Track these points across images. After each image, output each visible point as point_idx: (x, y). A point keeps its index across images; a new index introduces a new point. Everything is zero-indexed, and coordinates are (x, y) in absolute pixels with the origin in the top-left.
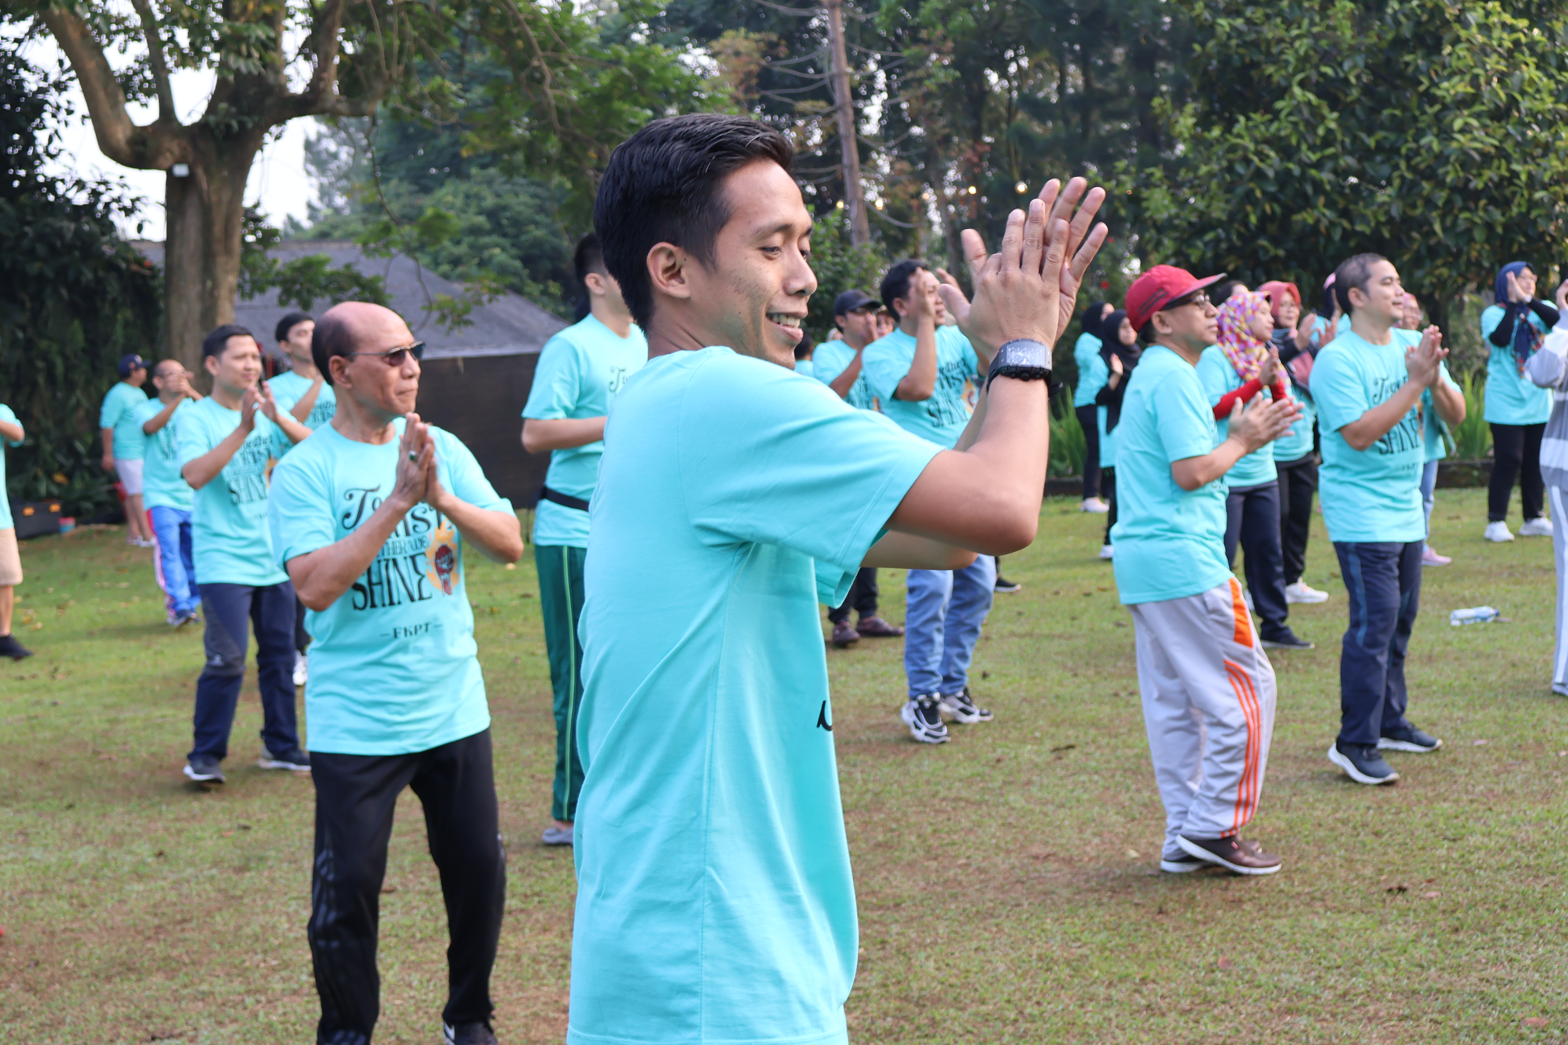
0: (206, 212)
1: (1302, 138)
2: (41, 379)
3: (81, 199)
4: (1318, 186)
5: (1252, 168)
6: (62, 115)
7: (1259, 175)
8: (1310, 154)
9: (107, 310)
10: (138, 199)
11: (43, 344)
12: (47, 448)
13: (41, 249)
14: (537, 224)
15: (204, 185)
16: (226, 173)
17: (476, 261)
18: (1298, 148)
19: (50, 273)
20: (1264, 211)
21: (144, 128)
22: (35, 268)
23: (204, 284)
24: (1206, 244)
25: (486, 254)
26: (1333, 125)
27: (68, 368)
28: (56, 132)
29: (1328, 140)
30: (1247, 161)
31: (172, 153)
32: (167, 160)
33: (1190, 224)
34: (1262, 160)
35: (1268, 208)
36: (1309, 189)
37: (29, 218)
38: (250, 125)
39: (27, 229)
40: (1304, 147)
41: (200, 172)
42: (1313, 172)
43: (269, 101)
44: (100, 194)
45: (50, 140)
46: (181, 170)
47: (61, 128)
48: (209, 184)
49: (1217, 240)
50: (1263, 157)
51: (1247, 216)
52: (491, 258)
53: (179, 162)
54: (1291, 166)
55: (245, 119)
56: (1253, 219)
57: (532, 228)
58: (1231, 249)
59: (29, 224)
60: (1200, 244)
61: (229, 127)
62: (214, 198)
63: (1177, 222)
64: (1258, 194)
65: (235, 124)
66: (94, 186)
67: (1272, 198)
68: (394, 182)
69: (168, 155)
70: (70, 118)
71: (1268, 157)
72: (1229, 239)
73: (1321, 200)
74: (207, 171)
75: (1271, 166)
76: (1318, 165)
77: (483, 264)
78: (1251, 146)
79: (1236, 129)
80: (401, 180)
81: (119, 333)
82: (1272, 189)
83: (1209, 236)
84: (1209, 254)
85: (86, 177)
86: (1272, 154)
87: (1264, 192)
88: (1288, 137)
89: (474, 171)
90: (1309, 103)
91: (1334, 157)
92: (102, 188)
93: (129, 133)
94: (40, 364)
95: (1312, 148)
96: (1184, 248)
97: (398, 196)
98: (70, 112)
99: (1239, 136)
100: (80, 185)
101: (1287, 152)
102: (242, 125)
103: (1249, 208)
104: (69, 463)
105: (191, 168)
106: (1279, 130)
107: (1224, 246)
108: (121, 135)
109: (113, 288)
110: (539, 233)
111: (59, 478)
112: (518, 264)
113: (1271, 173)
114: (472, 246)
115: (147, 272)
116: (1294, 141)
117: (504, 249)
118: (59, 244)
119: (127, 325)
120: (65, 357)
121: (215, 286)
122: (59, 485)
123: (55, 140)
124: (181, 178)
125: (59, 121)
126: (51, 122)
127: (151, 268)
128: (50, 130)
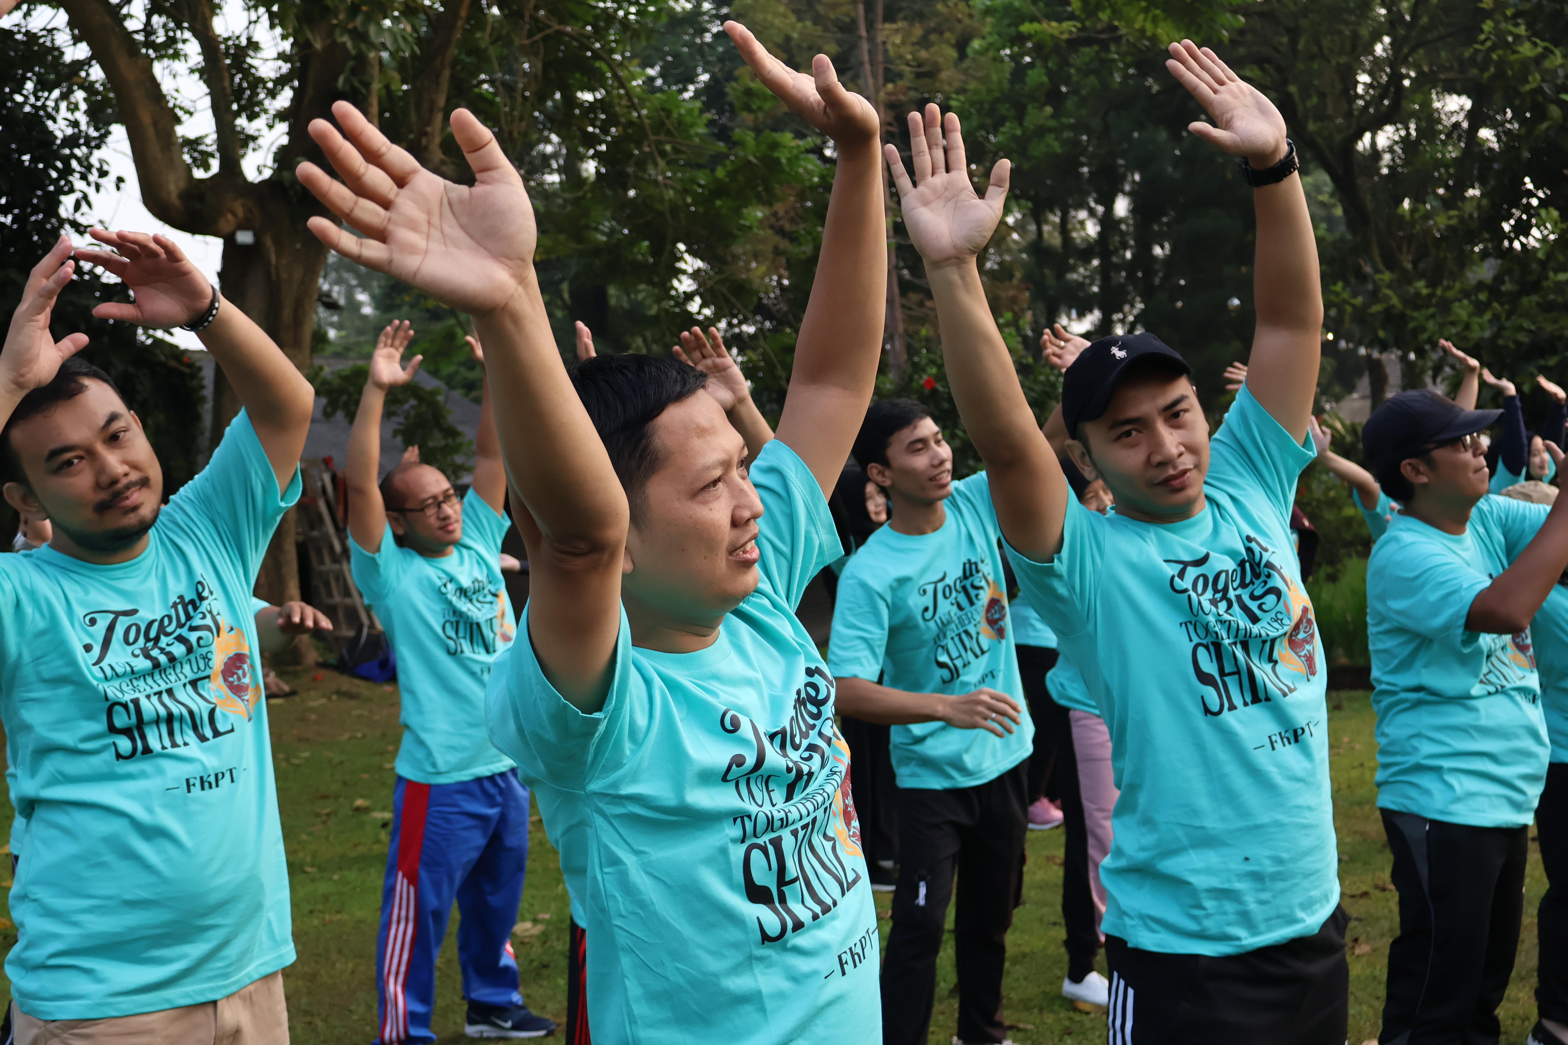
0: (273, 291)
6: (93, 177)
15: (273, 258)
16: (298, 246)
21: (205, 184)
28: (85, 197)
31: (234, 214)
32: (227, 222)
41: (268, 242)
45: (77, 206)
46: (245, 237)
47: (91, 192)
48: (279, 255)
53: (243, 227)
62: (284, 275)
69: (230, 217)
70: (102, 181)
74: (277, 242)
93: (182, 184)
98: (103, 174)
105: (256, 236)
108: (173, 187)
109: (145, 387)
115: (186, 370)
123: (84, 207)
124: (245, 247)
125: (89, 184)
126: (79, 184)
127: (191, 365)
128: (78, 195)
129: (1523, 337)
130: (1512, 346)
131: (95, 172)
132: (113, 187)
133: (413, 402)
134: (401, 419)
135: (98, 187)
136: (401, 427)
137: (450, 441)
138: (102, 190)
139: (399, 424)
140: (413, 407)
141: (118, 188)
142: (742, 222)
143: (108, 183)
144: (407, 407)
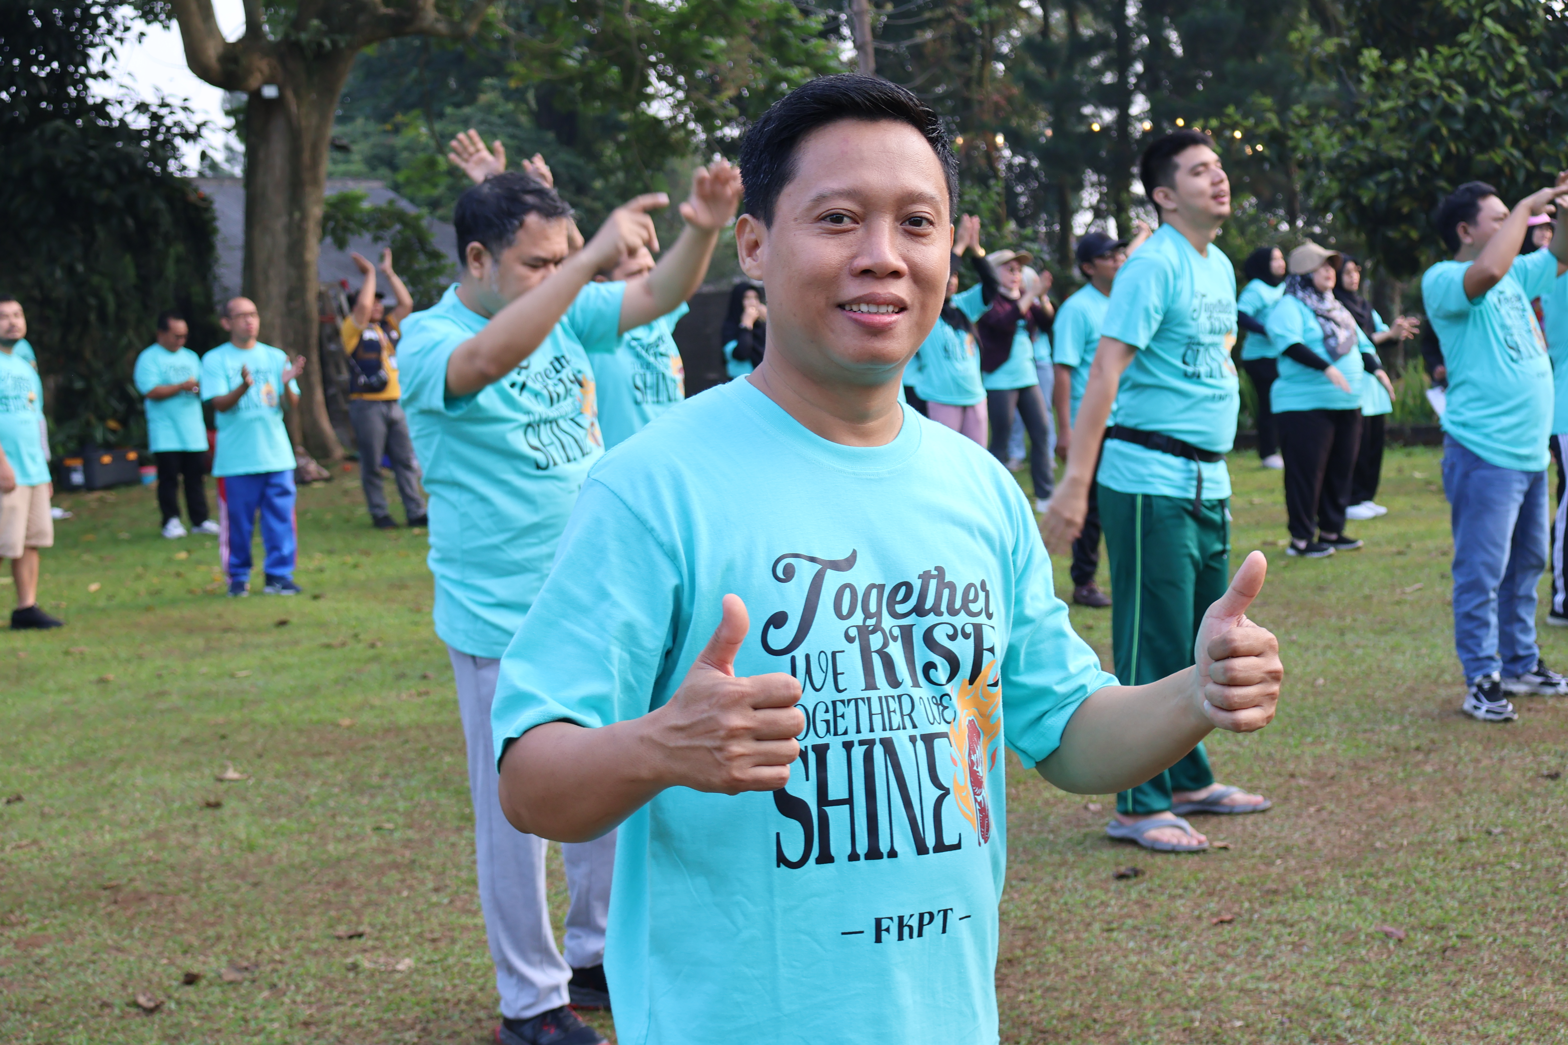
0: (295, 136)
1: (1490, 73)
2: (93, 317)
3: (141, 122)
4: (1507, 124)
5: (1439, 105)
6: (119, 32)
7: (1448, 112)
8: (1499, 90)
9: (160, 244)
10: (204, 124)
11: (96, 280)
12: (100, 391)
13: (109, 176)
15: (294, 108)
16: (314, 96)
18: (1486, 84)
19: (119, 201)
20: (1449, 151)
21: (233, 44)
22: (102, 196)
23: (291, 214)
24: (1378, 184)
26: (1522, 60)
27: (120, 306)
28: (111, 49)
29: (1516, 77)
30: (1432, 97)
31: (261, 72)
32: (255, 79)
33: (1360, 162)
34: (1450, 95)
35: (1453, 148)
36: (1497, 127)
37: (92, 142)
38: (342, 44)
39: (92, 154)
40: (1492, 83)
41: (290, 95)
42: (1504, 109)
43: (362, 19)
44: (162, 117)
45: (104, 59)
46: (270, 92)
47: (116, 45)
48: (299, 107)
49: (1393, 181)
50: (1451, 92)
51: (1430, 156)
53: (269, 82)
54: (1480, 102)
55: (337, 37)
56: (1437, 158)
58: (1409, 190)
59: (93, 147)
60: (1371, 184)
61: (320, 45)
62: (304, 123)
63: (1346, 161)
64: (1444, 131)
65: (327, 43)
66: (155, 108)
67: (1456, 136)
69: (258, 75)
71: (1457, 92)
72: (1407, 180)
73: (1508, 140)
74: (297, 94)
75: (1459, 102)
76: (1507, 103)
78: (1437, 81)
79: (1418, 63)
81: (171, 270)
82: (1458, 126)
83: (1383, 177)
84: (1383, 196)
85: (149, 98)
86: (1460, 90)
87: (1450, 130)
88: (1475, 72)
90: (1500, 36)
91: (1522, 94)
92: (163, 111)
93: (221, 49)
94: (92, 301)
95: (1501, 84)
96: (1352, 190)
98: (127, 29)
99: (1422, 70)
100: (142, 107)
101: (1474, 87)
102: (334, 43)
103: (1433, 147)
104: (121, 407)
105: (281, 90)
106: (1463, 64)
107: (1400, 187)
108: (212, 52)
109: (166, 221)
111: (112, 424)
113: (1460, 110)
115: (199, 204)
116: (1481, 76)
118: (125, 170)
119: (179, 260)
120: (117, 294)
121: (304, 218)
122: (114, 432)
123: (110, 59)
124: (270, 100)
128: (105, 48)
129: (1364, 157)
130: (1355, 164)
133: (398, 227)
135: (121, 40)
137: (434, 263)
138: (126, 43)
140: (399, 232)
142: (707, 48)
143: (131, 36)
144: (392, 231)
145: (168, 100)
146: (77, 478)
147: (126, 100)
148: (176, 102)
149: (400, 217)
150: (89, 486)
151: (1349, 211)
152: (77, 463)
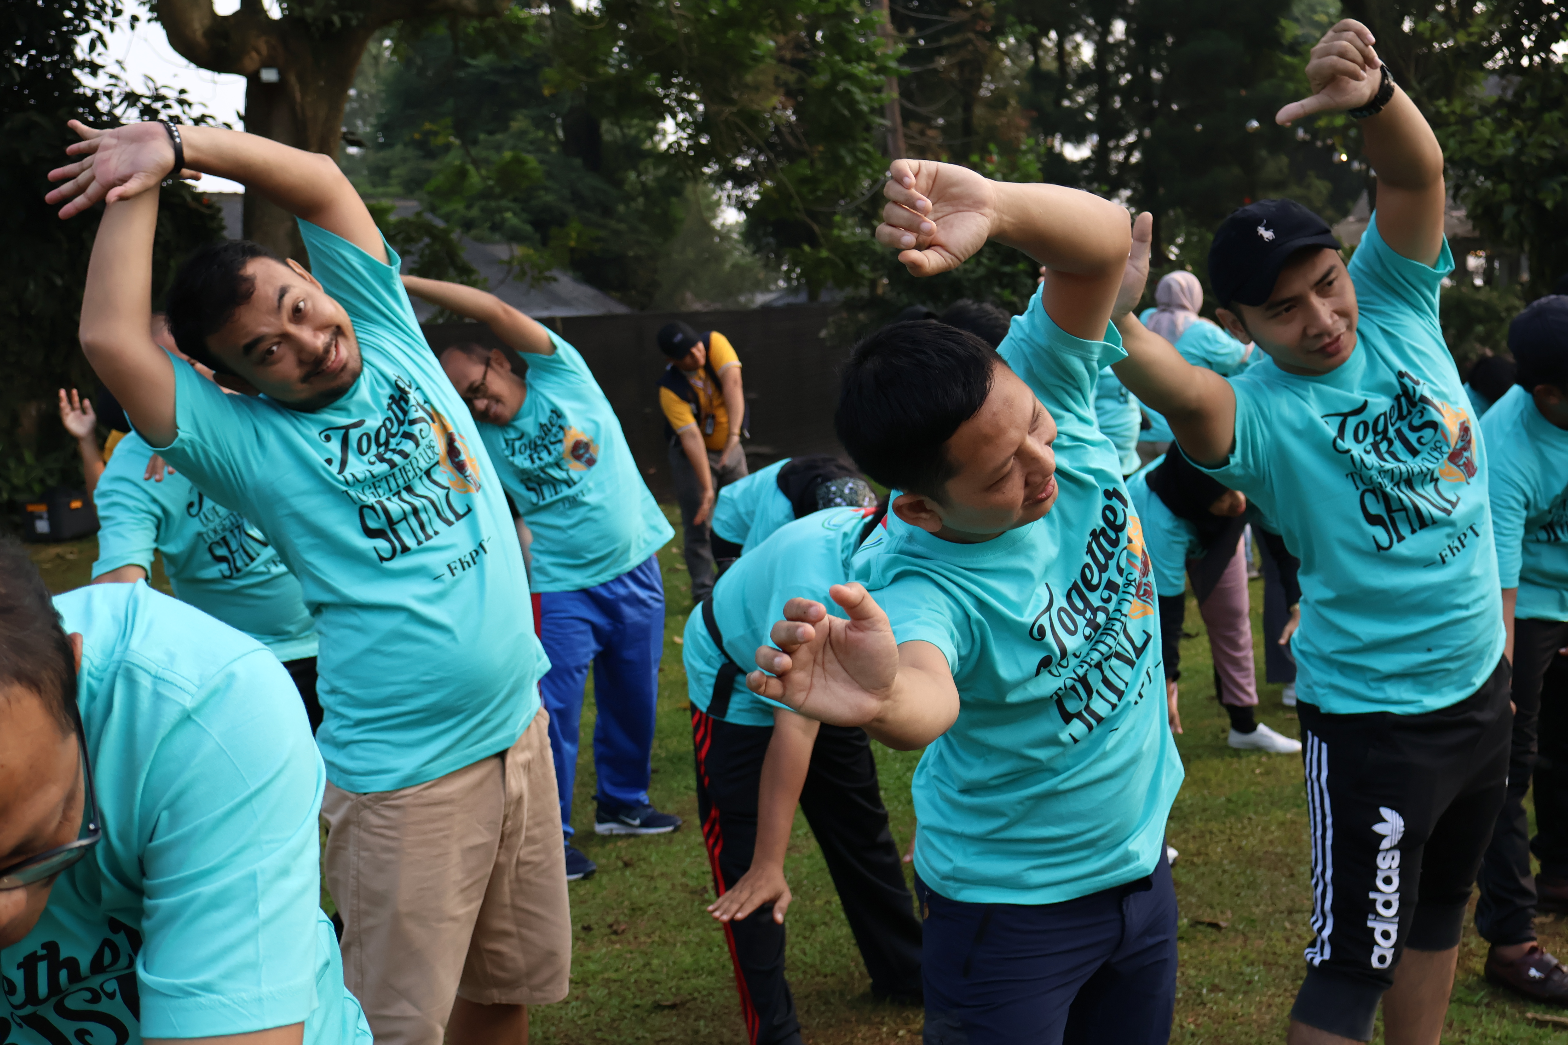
0: (299, 129)
6: (108, 16)
14: (546, 189)
15: (298, 96)
16: (322, 83)
17: (488, 225)
21: (227, 19)
25: (498, 218)
28: (100, 37)
31: (258, 52)
32: (251, 61)
33: (1541, 161)
38: (354, 22)
41: (293, 79)
44: (157, 112)
45: (92, 47)
46: (269, 75)
47: (105, 31)
48: (303, 94)
52: (504, 220)
53: (268, 65)
55: (349, 14)
57: (542, 193)
60: (1556, 186)
61: (328, 23)
62: (309, 113)
65: (336, 19)
66: (147, 101)
68: (399, 148)
69: (254, 54)
70: (116, 20)
74: (301, 79)
77: (495, 227)
80: (406, 145)
85: (140, 89)
89: (482, 137)
92: (158, 105)
93: (207, 22)
97: (404, 160)
98: (117, 13)
100: (131, 98)
102: (344, 20)
105: (280, 73)
108: (198, 26)
110: (550, 198)
112: (528, 228)
114: (483, 210)
115: (206, 211)
117: (515, 214)
123: (99, 47)
124: (270, 85)
125: (103, 23)
126: (95, 24)
127: (210, 206)
128: (92, 35)
129: (1546, 154)
130: (1535, 162)
131: (109, 11)
132: (126, 25)
133: (427, 240)
134: (416, 258)
135: (112, 26)
136: (416, 266)
138: (116, 29)
139: (415, 262)
140: (427, 246)
141: (133, 27)
142: (755, 52)
143: (123, 22)
144: (421, 245)
145: (163, 92)
146: (42, 526)
147: (116, 91)
148: (171, 95)
149: (429, 230)
150: (53, 538)
151: (1523, 218)
152: (42, 509)
